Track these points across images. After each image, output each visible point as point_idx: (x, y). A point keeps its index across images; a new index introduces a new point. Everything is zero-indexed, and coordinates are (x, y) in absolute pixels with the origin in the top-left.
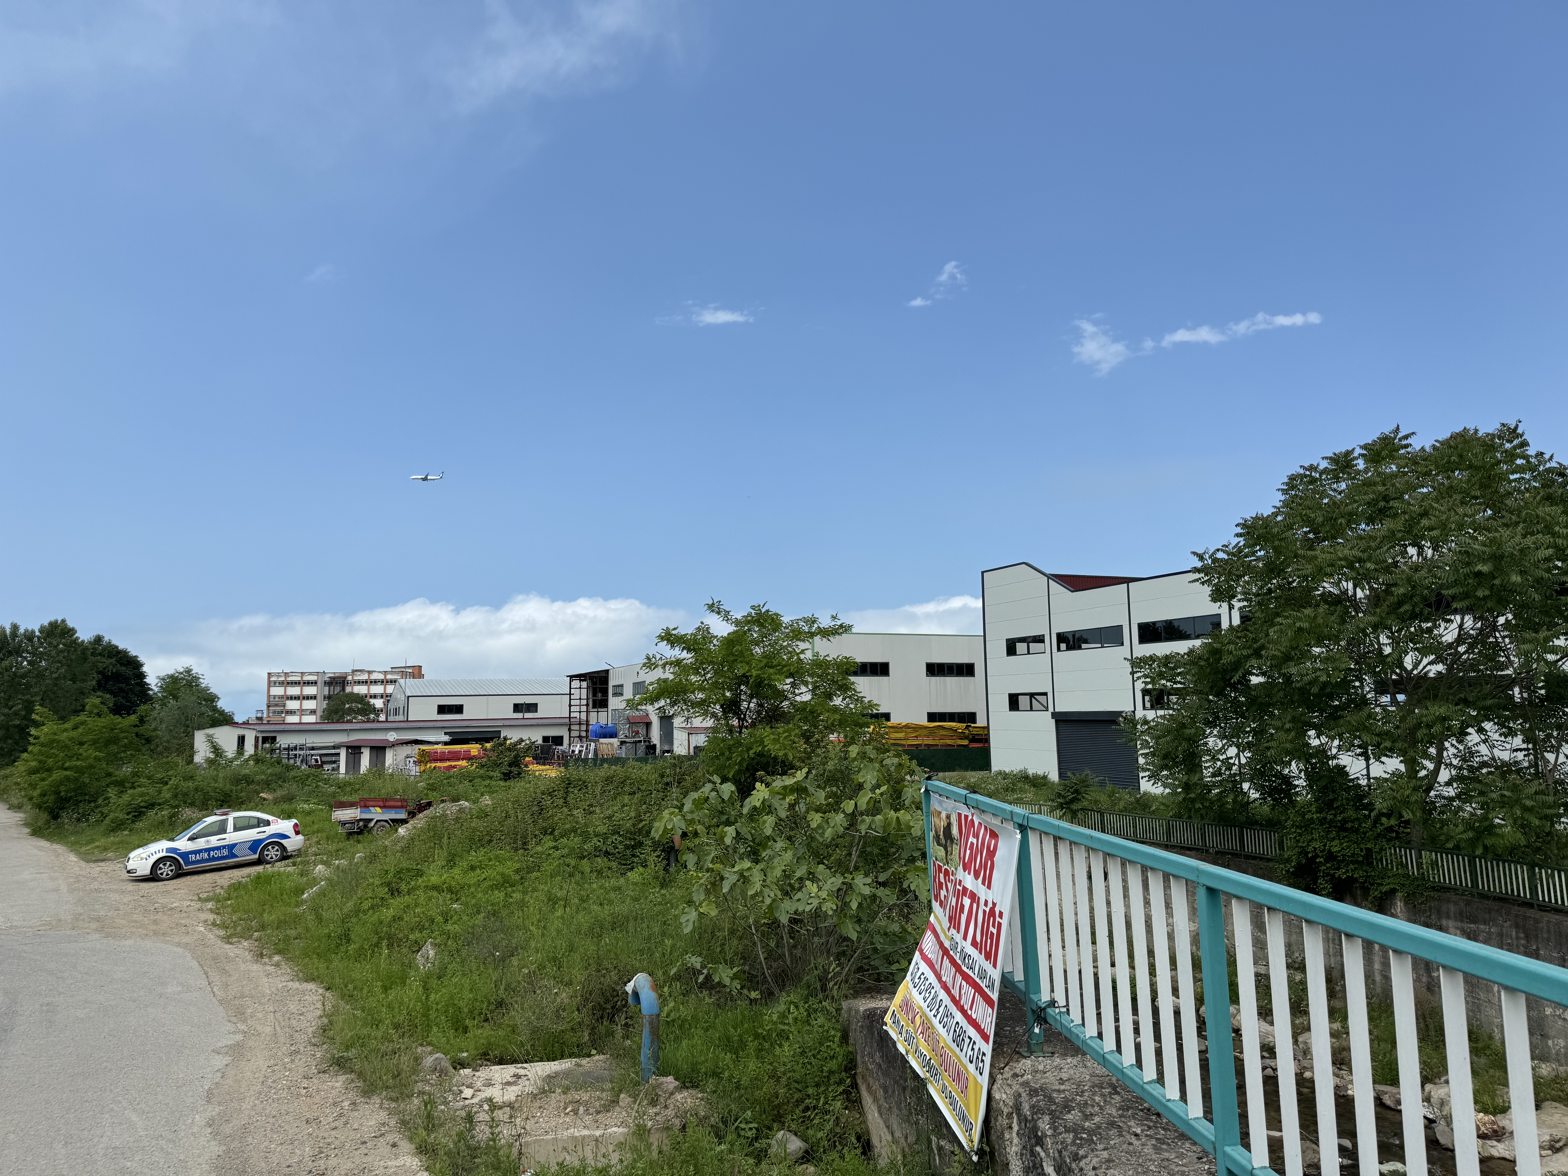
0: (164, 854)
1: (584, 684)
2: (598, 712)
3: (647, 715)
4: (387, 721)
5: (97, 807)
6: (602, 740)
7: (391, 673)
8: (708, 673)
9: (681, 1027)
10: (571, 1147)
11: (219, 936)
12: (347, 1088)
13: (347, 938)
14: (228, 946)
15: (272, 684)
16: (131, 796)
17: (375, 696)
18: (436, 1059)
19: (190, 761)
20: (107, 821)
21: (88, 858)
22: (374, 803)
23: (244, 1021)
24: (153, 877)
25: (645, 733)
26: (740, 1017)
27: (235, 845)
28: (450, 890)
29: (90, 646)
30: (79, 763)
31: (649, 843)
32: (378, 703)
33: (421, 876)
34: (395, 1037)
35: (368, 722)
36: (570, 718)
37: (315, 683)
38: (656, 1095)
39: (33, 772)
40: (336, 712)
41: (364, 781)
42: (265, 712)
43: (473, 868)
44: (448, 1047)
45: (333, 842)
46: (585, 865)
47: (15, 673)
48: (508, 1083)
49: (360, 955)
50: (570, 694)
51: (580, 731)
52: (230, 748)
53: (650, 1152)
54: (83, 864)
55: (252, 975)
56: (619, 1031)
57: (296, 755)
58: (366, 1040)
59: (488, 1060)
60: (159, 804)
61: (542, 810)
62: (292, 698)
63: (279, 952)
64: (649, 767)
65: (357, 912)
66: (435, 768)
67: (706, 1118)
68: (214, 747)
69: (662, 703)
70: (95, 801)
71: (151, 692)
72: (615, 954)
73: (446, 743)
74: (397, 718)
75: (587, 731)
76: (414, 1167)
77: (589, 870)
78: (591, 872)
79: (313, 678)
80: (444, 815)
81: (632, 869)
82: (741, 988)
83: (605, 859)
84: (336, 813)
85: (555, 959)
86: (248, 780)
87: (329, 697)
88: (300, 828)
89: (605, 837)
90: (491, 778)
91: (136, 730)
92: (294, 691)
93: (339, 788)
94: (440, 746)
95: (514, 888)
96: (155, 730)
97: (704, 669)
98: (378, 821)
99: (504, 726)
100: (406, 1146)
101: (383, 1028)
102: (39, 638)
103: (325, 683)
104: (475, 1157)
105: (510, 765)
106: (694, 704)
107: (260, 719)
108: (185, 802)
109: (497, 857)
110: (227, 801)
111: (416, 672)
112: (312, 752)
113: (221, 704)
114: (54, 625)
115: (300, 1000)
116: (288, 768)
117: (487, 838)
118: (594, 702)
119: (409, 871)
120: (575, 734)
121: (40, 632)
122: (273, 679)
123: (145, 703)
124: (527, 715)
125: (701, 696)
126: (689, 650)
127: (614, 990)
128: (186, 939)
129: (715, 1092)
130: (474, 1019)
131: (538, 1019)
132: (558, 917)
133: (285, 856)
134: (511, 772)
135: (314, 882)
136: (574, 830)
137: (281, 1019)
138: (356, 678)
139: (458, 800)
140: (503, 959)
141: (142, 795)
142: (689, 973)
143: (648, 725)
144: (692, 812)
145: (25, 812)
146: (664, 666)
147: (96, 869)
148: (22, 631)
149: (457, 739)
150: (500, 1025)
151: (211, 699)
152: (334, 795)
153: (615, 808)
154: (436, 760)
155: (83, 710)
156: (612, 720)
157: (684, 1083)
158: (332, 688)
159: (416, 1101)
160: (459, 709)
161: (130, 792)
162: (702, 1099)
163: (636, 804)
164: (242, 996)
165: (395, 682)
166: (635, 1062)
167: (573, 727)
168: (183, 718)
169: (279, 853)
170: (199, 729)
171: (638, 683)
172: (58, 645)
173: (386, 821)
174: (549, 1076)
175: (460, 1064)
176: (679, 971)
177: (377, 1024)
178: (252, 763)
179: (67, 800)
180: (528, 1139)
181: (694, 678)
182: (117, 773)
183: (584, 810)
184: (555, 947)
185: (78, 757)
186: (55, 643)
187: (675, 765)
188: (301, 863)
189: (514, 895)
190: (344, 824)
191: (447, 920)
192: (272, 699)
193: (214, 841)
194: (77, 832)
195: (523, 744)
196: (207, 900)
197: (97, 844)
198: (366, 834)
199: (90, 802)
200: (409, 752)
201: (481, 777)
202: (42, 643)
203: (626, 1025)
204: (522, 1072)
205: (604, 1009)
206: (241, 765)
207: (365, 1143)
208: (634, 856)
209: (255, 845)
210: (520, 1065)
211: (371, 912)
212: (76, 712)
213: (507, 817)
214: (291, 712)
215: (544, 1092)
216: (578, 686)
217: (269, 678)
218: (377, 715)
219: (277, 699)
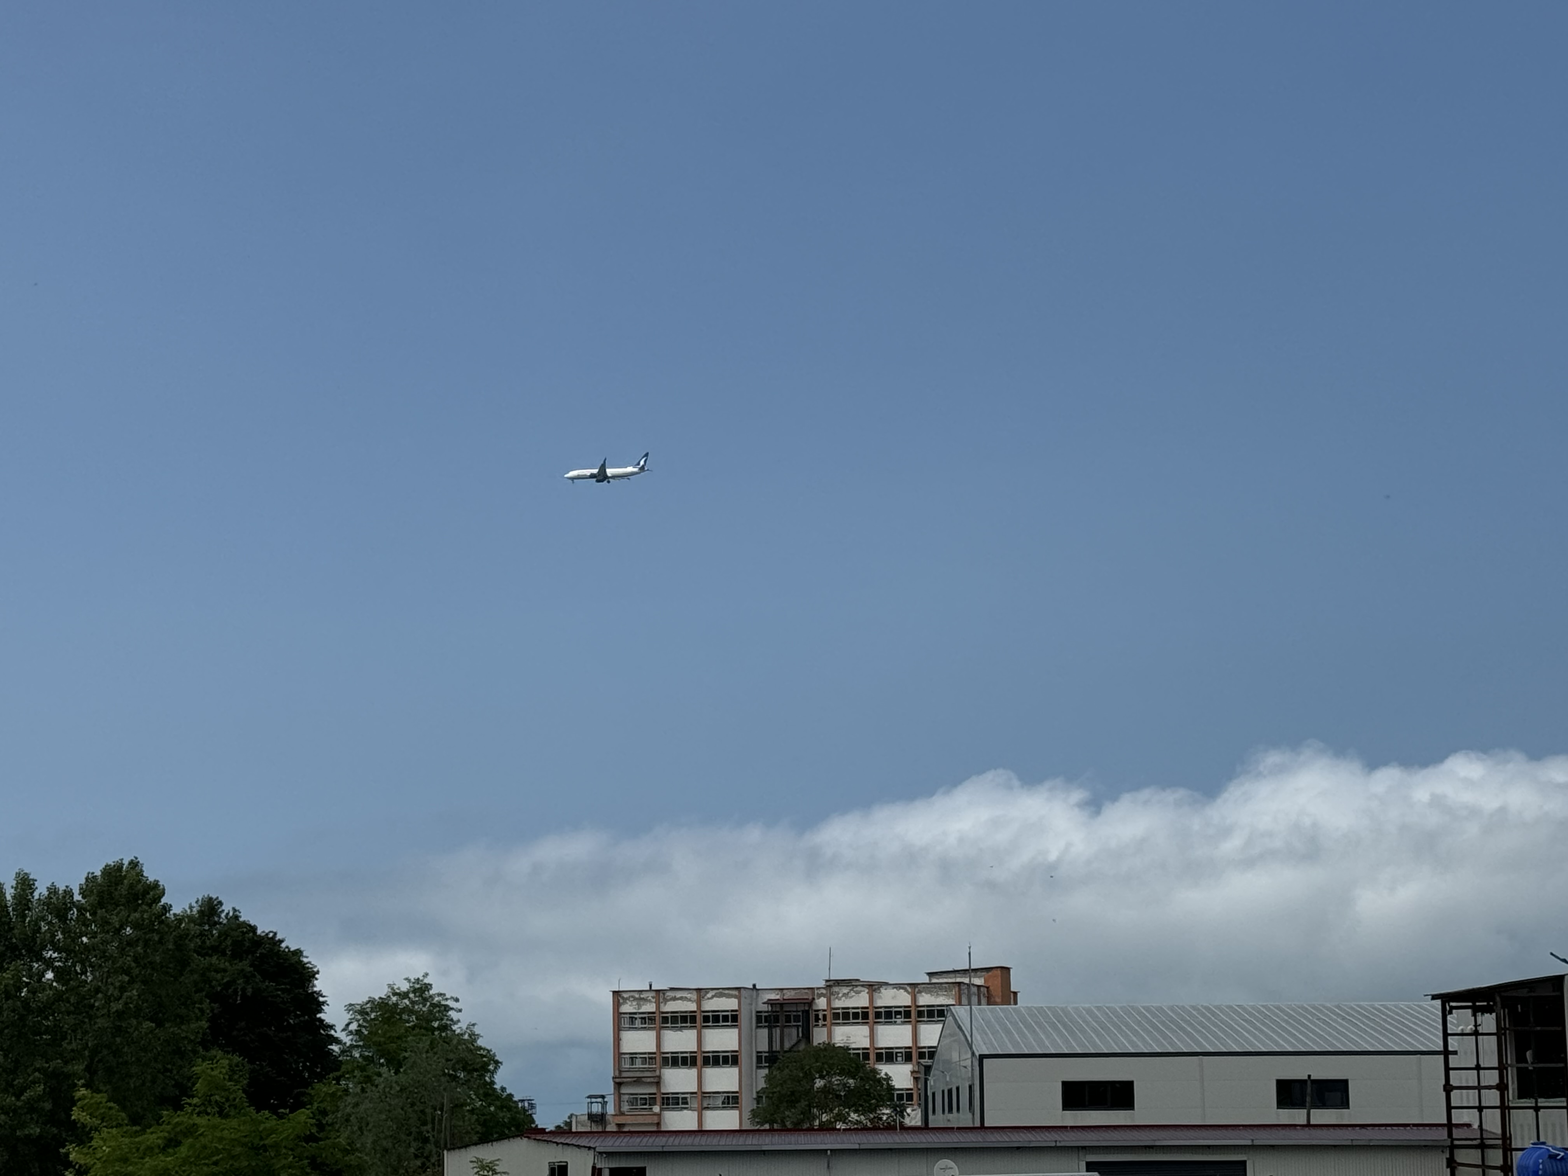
1: (1488, 1022)
2: (1537, 1109)
4: (925, 1127)
7: (929, 987)
15: (625, 1024)
17: (889, 1056)
29: (195, 929)
32: (901, 1076)
35: (875, 1129)
36: (1450, 1126)
37: (730, 1019)
40: (792, 1099)
42: (610, 1100)
47: (26, 1002)
50: (1446, 1053)
51: (1484, 1167)
62: (675, 1061)
71: (335, 1048)
74: (954, 1120)
75: (1506, 1168)
79: (729, 1004)
87: (769, 1059)
91: (309, 1148)
92: (681, 1041)
96: (351, 1149)
99: (1250, 1147)
102: (81, 909)
103: (759, 1019)
107: (598, 1119)
111: (996, 985)
113: (502, 1079)
114: (113, 874)
118: (1522, 1074)
121: (83, 893)
122: (627, 1008)
123: (321, 1077)
124: (1320, 1116)
138: (838, 1004)
148: (41, 891)
155: (187, 1098)
158: (777, 1032)
160: (1121, 1095)
165: (941, 1013)
167: (1461, 1156)
168: (415, 1119)
170: (453, 1148)
172: (122, 927)
186: (115, 920)
192: (626, 1065)
202: (86, 923)
212: (173, 1104)
214: (675, 1101)
216: (1470, 1028)
217: (617, 1005)
218: (900, 1111)
219: (638, 1064)
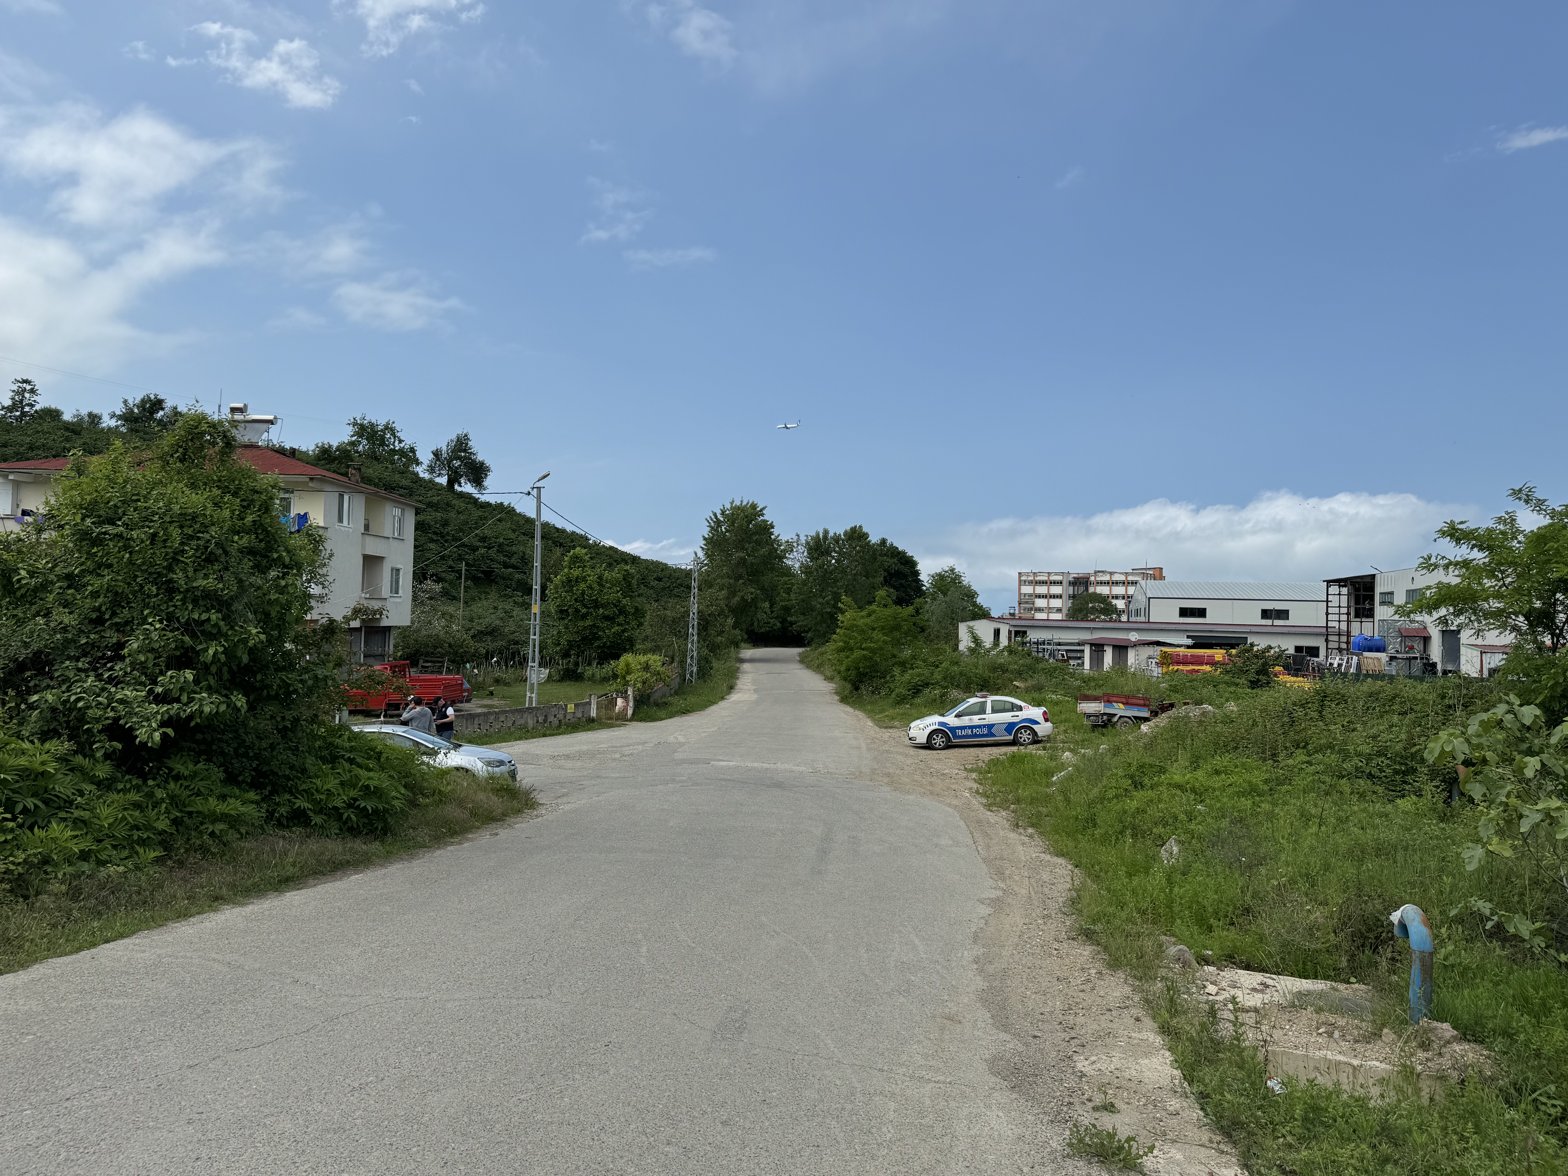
0: (937, 727)
1: (1344, 590)
2: (1361, 622)
3: (1425, 628)
4: (1128, 621)
5: (886, 683)
6: (1366, 654)
7: (1132, 574)
8: (1508, 576)
9: (1462, 974)
10: (1323, 1067)
11: (982, 803)
12: (1093, 958)
13: (1092, 821)
14: (989, 813)
15: (1022, 583)
16: (911, 675)
17: (1116, 597)
18: (1180, 950)
19: (956, 648)
20: (893, 695)
21: (881, 724)
22: (1116, 699)
23: (1004, 880)
24: (928, 746)
25: (1422, 649)
26: (1543, 979)
27: (993, 725)
28: (1194, 790)
29: (879, 548)
30: (872, 645)
31: (1425, 770)
32: (1120, 604)
33: (1164, 773)
34: (1139, 921)
35: (1110, 621)
36: (1327, 627)
37: (1060, 583)
38: (1428, 1039)
39: (840, 650)
40: (1080, 610)
41: (1107, 677)
42: (1017, 609)
43: (1217, 772)
44: (1192, 941)
45: (1079, 732)
46: (1344, 785)
47: (826, 570)
48: (1254, 990)
49: (1105, 840)
50: (1327, 601)
51: (1339, 642)
52: (988, 640)
53: (1419, 1097)
54: (877, 729)
55: (1010, 841)
56: (1384, 964)
57: (1044, 649)
58: (1111, 918)
59: (1234, 963)
60: (932, 684)
61: (1293, 721)
62: (1040, 596)
63: (1033, 825)
64: (1425, 686)
65: (1102, 799)
66: (1177, 670)
67: (1492, 1079)
68: (974, 637)
69: (1443, 611)
70: (884, 678)
71: (924, 588)
72: (1380, 881)
73: (1188, 647)
74: (1139, 619)
75: (1348, 643)
76: (1157, 1044)
77: (1349, 791)
78: (1352, 793)
79: (1059, 578)
80: (1187, 716)
81: (1403, 796)
82: (1547, 947)
83: (1369, 782)
84: (1081, 705)
85: (1307, 875)
86: (1003, 669)
87: (1073, 597)
88: (1049, 716)
89: (1369, 758)
90: (1237, 685)
91: (913, 619)
92: (1042, 590)
93: (1084, 682)
94: (1182, 649)
95: (1263, 799)
96: (928, 621)
97: (1502, 572)
98: (1121, 717)
99: (1250, 632)
100: (1148, 1022)
101: (1127, 910)
102: (843, 540)
103: (1070, 583)
104: (1218, 1052)
105: (1258, 673)
106: (1487, 615)
107: (1013, 615)
108: (952, 685)
109: (1243, 765)
110: (986, 686)
111: (1157, 574)
112: (1059, 647)
113: (979, 600)
114: (853, 530)
115: (1051, 872)
116: (1038, 659)
117: (1232, 744)
118: (1357, 610)
119: (1151, 767)
120: (1332, 645)
121: (844, 535)
122: (1023, 578)
123: (920, 597)
124: (1277, 622)
125: (1496, 604)
126: (1481, 549)
127: (1378, 920)
128: (955, 802)
129: (1505, 1053)
130: (1219, 920)
131: (1288, 933)
132: (1312, 834)
133: (1036, 741)
134: (1258, 680)
135: (1062, 767)
136: (1331, 747)
137: (1035, 885)
138: (1098, 579)
139: (1202, 704)
140: (1250, 867)
141: (919, 675)
142: (1474, 918)
143: (1426, 640)
144: (1479, 736)
145: (836, 683)
146: (1446, 567)
147: (886, 734)
148: (831, 534)
149: (1200, 643)
150: (1247, 931)
151: (971, 595)
152: (1079, 688)
153: (1381, 728)
154: (1178, 663)
155: (874, 601)
156: (1379, 632)
157: (1465, 1034)
158: (1076, 588)
159: (1159, 985)
160: (1202, 613)
161: (910, 672)
162: (1488, 1057)
163: (1408, 726)
164: (1002, 859)
165: (1136, 583)
166: (1402, 999)
167: (1330, 638)
168: (949, 612)
169: (1031, 737)
170: (962, 621)
171: (1413, 591)
172: (856, 546)
173: (1129, 718)
174: (1300, 992)
175: (1205, 961)
176: (1460, 913)
177: (1122, 905)
178: (1006, 654)
179: (865, 675)
180: (1275, 1048)
181: (1488, 583)
182: (900, 655)
183: (1343, 726)
184: (1308, 864)
185: (871, 639)
186: (854, 545)
187: (1459, 686)
188: (1051, 747)
189: (1263, 805)
190: (1089, 716)
191: (1191, 820)
192: (1023, 597)
193: (976, 720)
194: (873, 702)
195: (1272, 652)
196: (972, 771)
197: (887, 713)
198: (1110, 728)
199: (881, 678)
200: (1151, 653)
201: (1226, 683)
202: (845, 545)
203: (1393, 959)
204: (1270, 982)
205: (1366, 938)
206: (997, 655)
207: (1110, 1010)
208: (1405, 782)
209: (1010, 727)
210: (1269, 975)
211: (1115, 801)
212: (870, 603)
213: (1255, 724)
214: (1040, 610)
215: (1293, 1006)
216: (1337, 592)
217: (1020, 577)
218: (1119, 615)
219: (1027, 597)
